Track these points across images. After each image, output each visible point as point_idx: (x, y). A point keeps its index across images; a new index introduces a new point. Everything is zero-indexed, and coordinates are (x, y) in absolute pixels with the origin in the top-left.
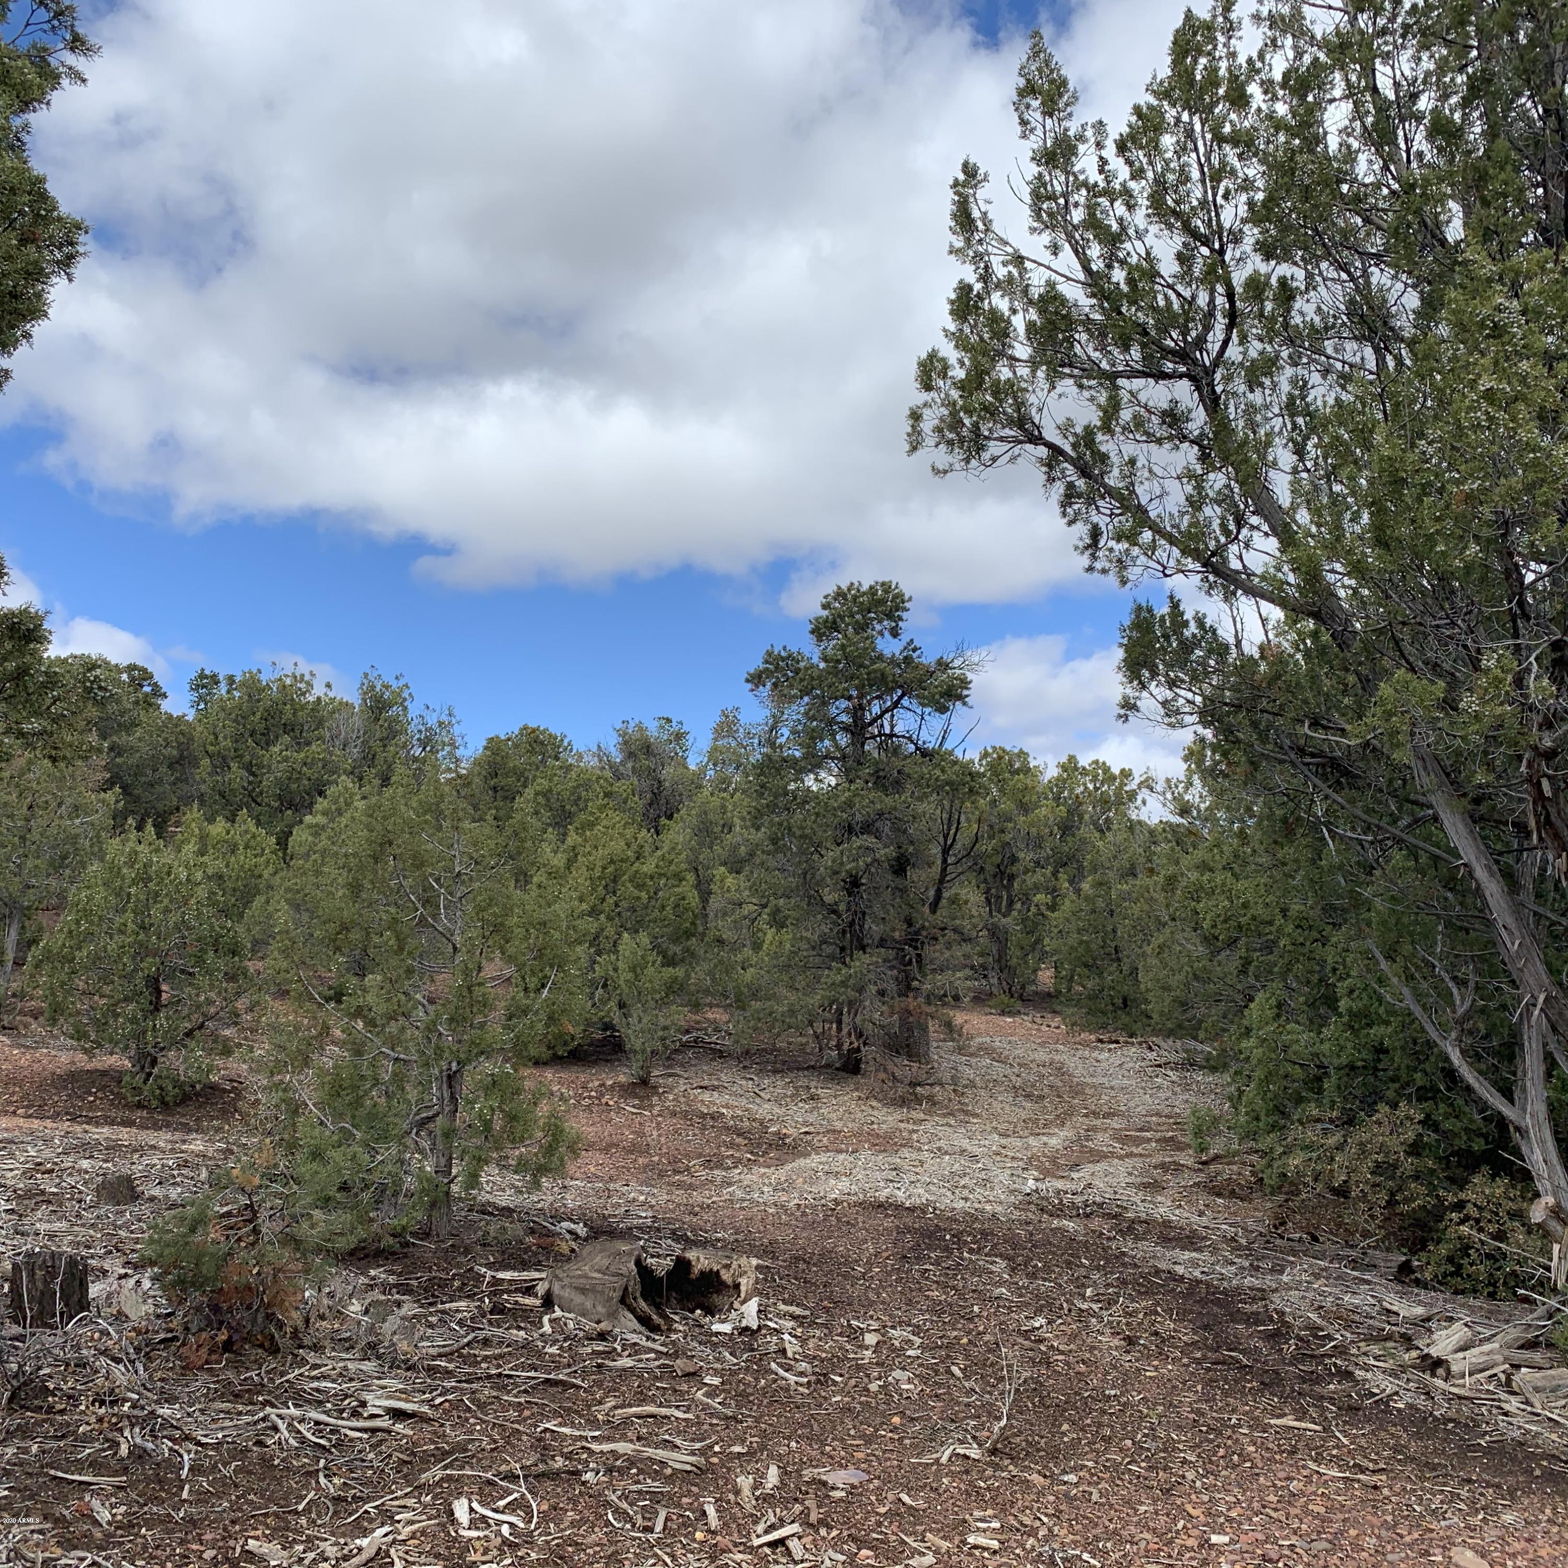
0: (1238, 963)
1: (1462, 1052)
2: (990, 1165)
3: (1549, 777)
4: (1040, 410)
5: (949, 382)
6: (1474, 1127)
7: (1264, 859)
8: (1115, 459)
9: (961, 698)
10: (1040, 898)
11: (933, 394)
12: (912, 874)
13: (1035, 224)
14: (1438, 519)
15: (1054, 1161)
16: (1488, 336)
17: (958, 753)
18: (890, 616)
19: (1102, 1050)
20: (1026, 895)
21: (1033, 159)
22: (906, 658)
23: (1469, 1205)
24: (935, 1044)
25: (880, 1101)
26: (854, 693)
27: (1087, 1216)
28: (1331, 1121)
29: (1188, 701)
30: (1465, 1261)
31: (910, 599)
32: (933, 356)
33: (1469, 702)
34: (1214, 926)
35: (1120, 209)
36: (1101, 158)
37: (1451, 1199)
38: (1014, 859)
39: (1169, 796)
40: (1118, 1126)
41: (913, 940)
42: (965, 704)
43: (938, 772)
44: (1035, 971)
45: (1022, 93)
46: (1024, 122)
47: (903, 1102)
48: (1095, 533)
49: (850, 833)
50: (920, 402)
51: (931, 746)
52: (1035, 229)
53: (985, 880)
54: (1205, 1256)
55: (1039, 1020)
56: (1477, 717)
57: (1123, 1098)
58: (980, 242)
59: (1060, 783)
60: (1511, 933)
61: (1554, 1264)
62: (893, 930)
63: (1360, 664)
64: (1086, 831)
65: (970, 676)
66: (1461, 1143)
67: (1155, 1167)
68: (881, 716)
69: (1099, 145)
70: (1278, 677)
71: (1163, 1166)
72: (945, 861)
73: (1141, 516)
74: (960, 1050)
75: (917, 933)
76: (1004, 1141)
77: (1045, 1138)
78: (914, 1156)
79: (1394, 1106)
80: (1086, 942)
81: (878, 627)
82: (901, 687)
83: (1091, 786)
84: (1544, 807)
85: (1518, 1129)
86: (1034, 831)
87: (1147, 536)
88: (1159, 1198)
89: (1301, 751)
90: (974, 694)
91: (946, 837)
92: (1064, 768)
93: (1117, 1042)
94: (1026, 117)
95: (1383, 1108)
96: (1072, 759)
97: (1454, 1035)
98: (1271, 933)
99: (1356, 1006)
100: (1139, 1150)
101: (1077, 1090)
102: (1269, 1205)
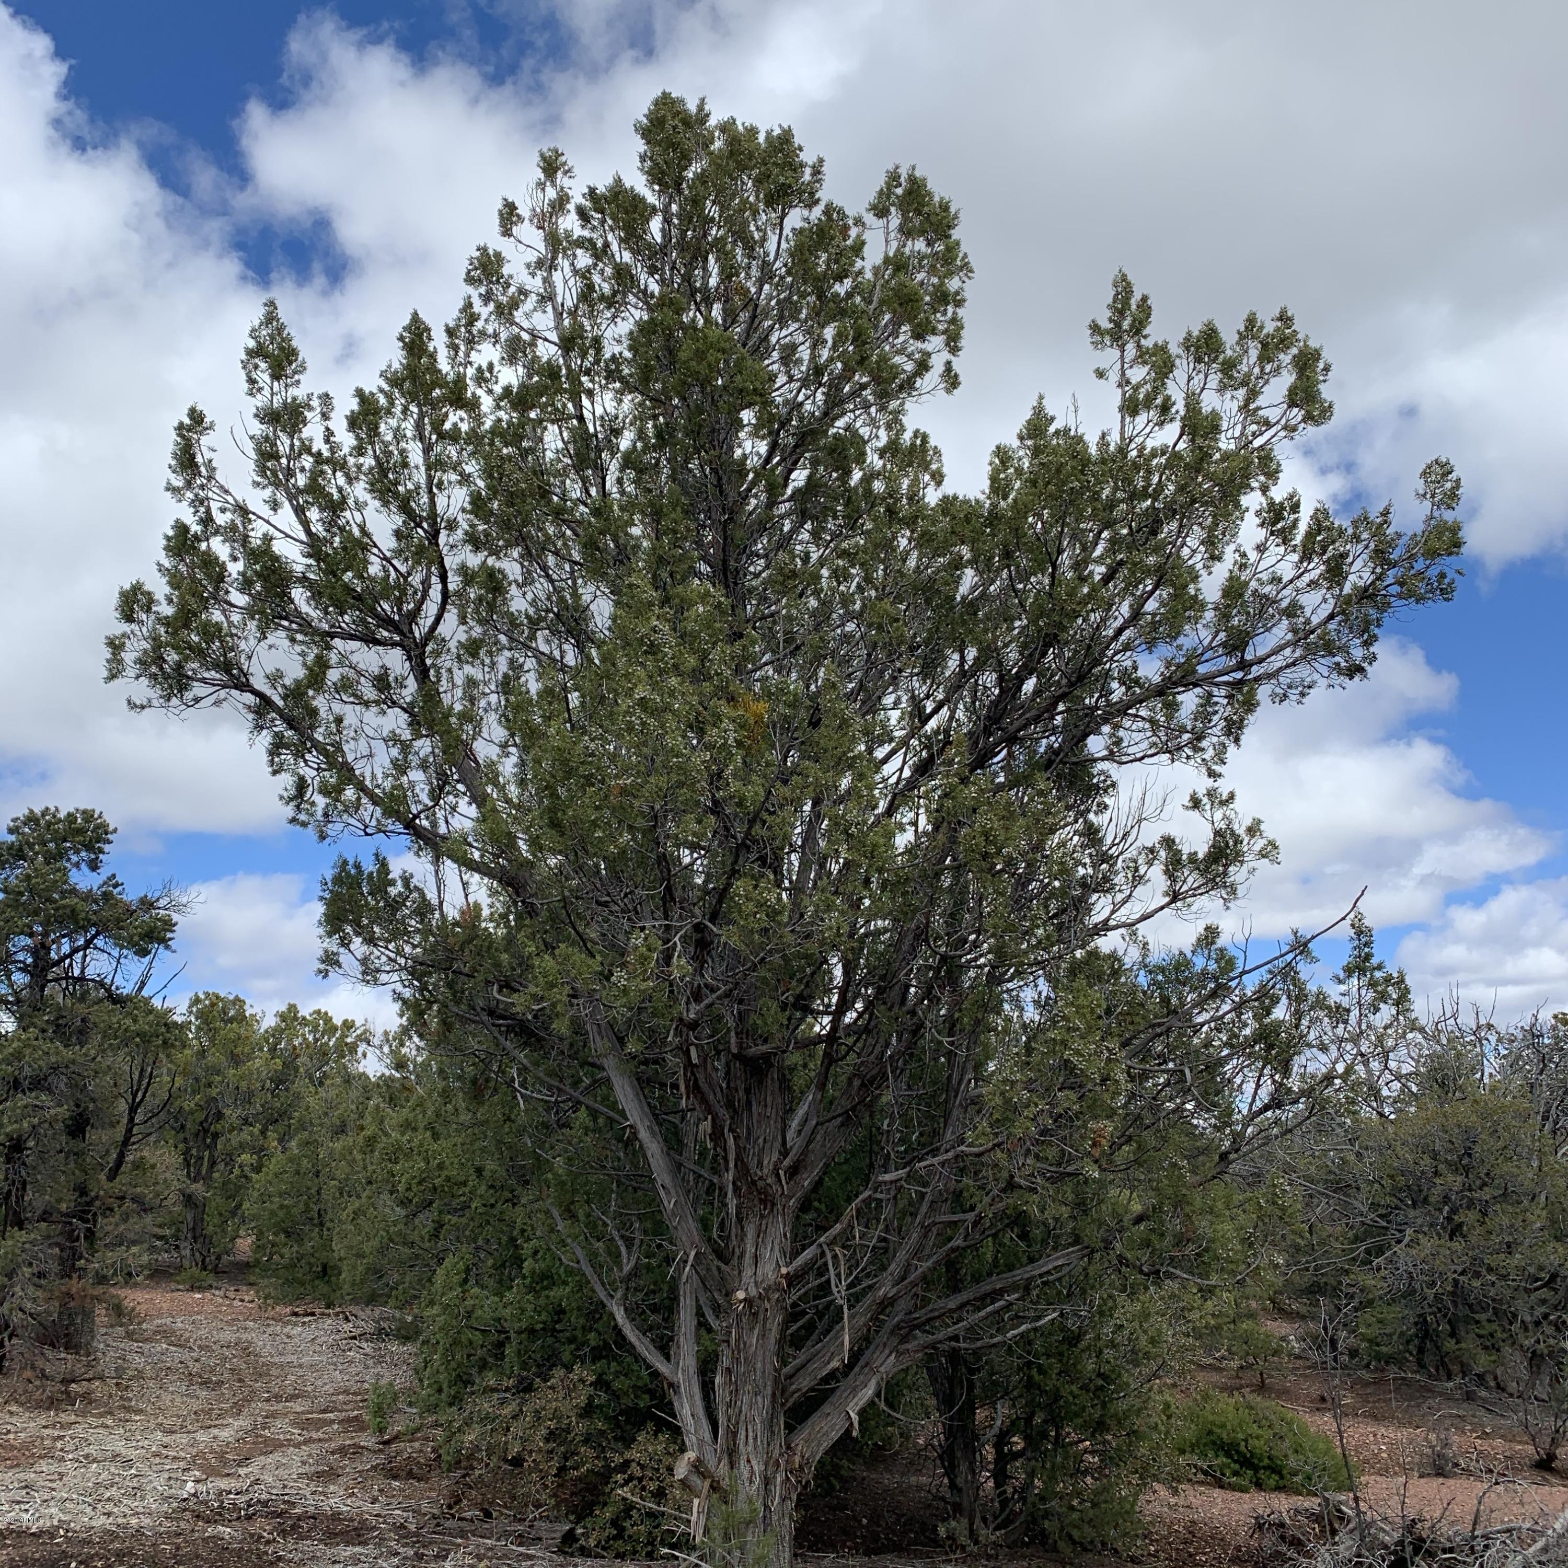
0: (431, 1226)
1: (626, 1310)
2: (145, 1470)
3: (696, 1046)
4: (250, 658)
5: (153, 617)
6: (640, 1384)
7: (465, 1117)
8: (323, 713)
9: (164, 941)
10: (245, 1158)
11: (134, 626)
12: (92, 1135)
13: (259, 479)
14: (597, 808)
15: (221, 1456)
16: (646, 652)
17: (157, 1003)
18: (89, 848)
19: (296, 1324)
20: (230, 1155)
21: (256, 416)
22: (104, 893)
23: (634, 1465)
24: (103, 1331)
25: (22, 1405)
26: (38, 929)
27: (249, 1517)
28: (507, 1390)
29: (390, 959)
30: (627, 1524)
31: (115, 830)
32: (137, 588)
33: (619, 977)
34: (409, 1189)
35: (341, 480)
36: (328, 429)
37: (618, 1459)
38: (220, 1116)
39: (386, 1049)
40: (299, 1409)
41: (84, 1212)
42: (167, 947)
43: (128, 1022)
44: (233, 1239)
45: (251, 353)
46: (252, 381)
47: (52, 1404)
48: (301, 785)
49: (16, 1089)
50: (118, 632)
51: (125, 992)
52: (258, 484)
53: (185, 1140)
54: (370, 1550)
55: (231, 1295)
56: (625, 991)
57: (311, 1376)
58: (202, 487)
59: (276, 1032)
60: (668, 1193)
61: (694, 1518)
62: (59, 1201)
63: (546, 932)
64: (300, 1085)
65: (175, 917)
66: (627, 1401)
67: (333, 1453)
68: (70, 956)
69: (325, 416)
70: (470, 941)
71: (342, 1451)
72: (131, 1120)
73: (347, 774)
74: (130, 1336)
75: (89, 1204)
76: (167, 1440)
77: (215, 1431)
78: (52, 1468)
79: (569, 1368)
80: (287, 1207)
81: (74, 858)
82: (94, 925)
83: (311, 1038)
84: (693, 1073)
85: (671, 1385)
86: (244, 1085)
87: (350, 793)
88: (332, 1488)
89: (491, 1013)
90: (178, 937)
91: (134, 1096)
92: (283, 1017)
93: (313, 1314)
94: (254, 375)
95: (559, 1372)
96: (292, 1008)
97: (619, 1294)
98: (464, 1195)
99: (540, 1266)
100: (320, 1435)
101: (261, 1374)
102: (445, 1482)
